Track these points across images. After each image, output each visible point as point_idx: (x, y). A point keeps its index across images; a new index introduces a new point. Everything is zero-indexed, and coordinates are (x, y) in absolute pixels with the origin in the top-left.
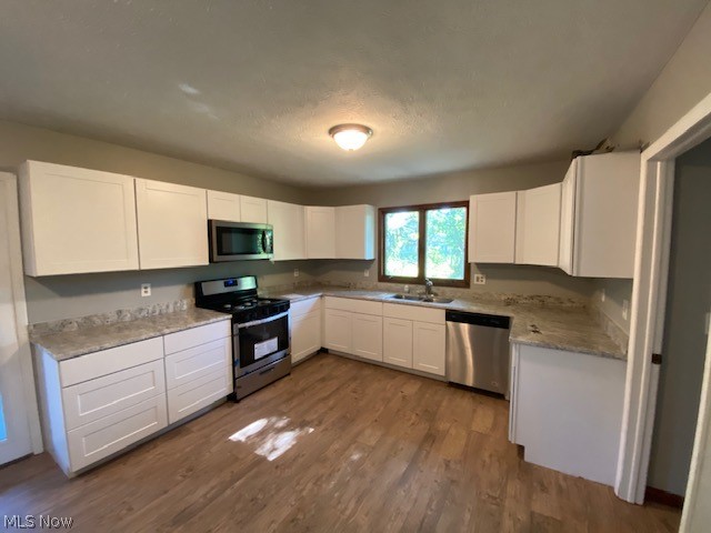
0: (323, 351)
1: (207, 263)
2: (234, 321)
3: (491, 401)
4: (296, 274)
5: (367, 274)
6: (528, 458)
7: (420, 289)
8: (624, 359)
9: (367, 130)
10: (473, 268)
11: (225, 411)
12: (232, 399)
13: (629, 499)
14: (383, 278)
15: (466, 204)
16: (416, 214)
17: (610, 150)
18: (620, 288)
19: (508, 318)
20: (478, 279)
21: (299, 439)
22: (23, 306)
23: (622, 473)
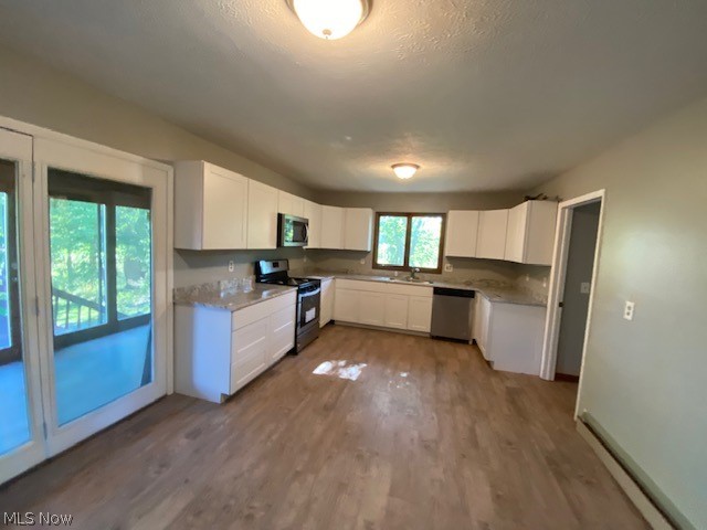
0: (332, 322)
1: (275, 247)
2: (299, 292)
3: (461, 345)
4: (305, 260)
5: (363, 262)
6: (495, 367)
7: (408, 274)
8: (546, 307)
9: (417, 167)
10: (445, 260)
11: (292, 360)
12: (293, 352)
13: (547, 378)
14: (376, 266)
15: (444, 216)
16: (406, 218)
17: (545, 198)
18: (543, 271)
19: (473, 291)
20: (447, 267)
21: (363, 370)
22: (171, 273)
23: (543, 367)
